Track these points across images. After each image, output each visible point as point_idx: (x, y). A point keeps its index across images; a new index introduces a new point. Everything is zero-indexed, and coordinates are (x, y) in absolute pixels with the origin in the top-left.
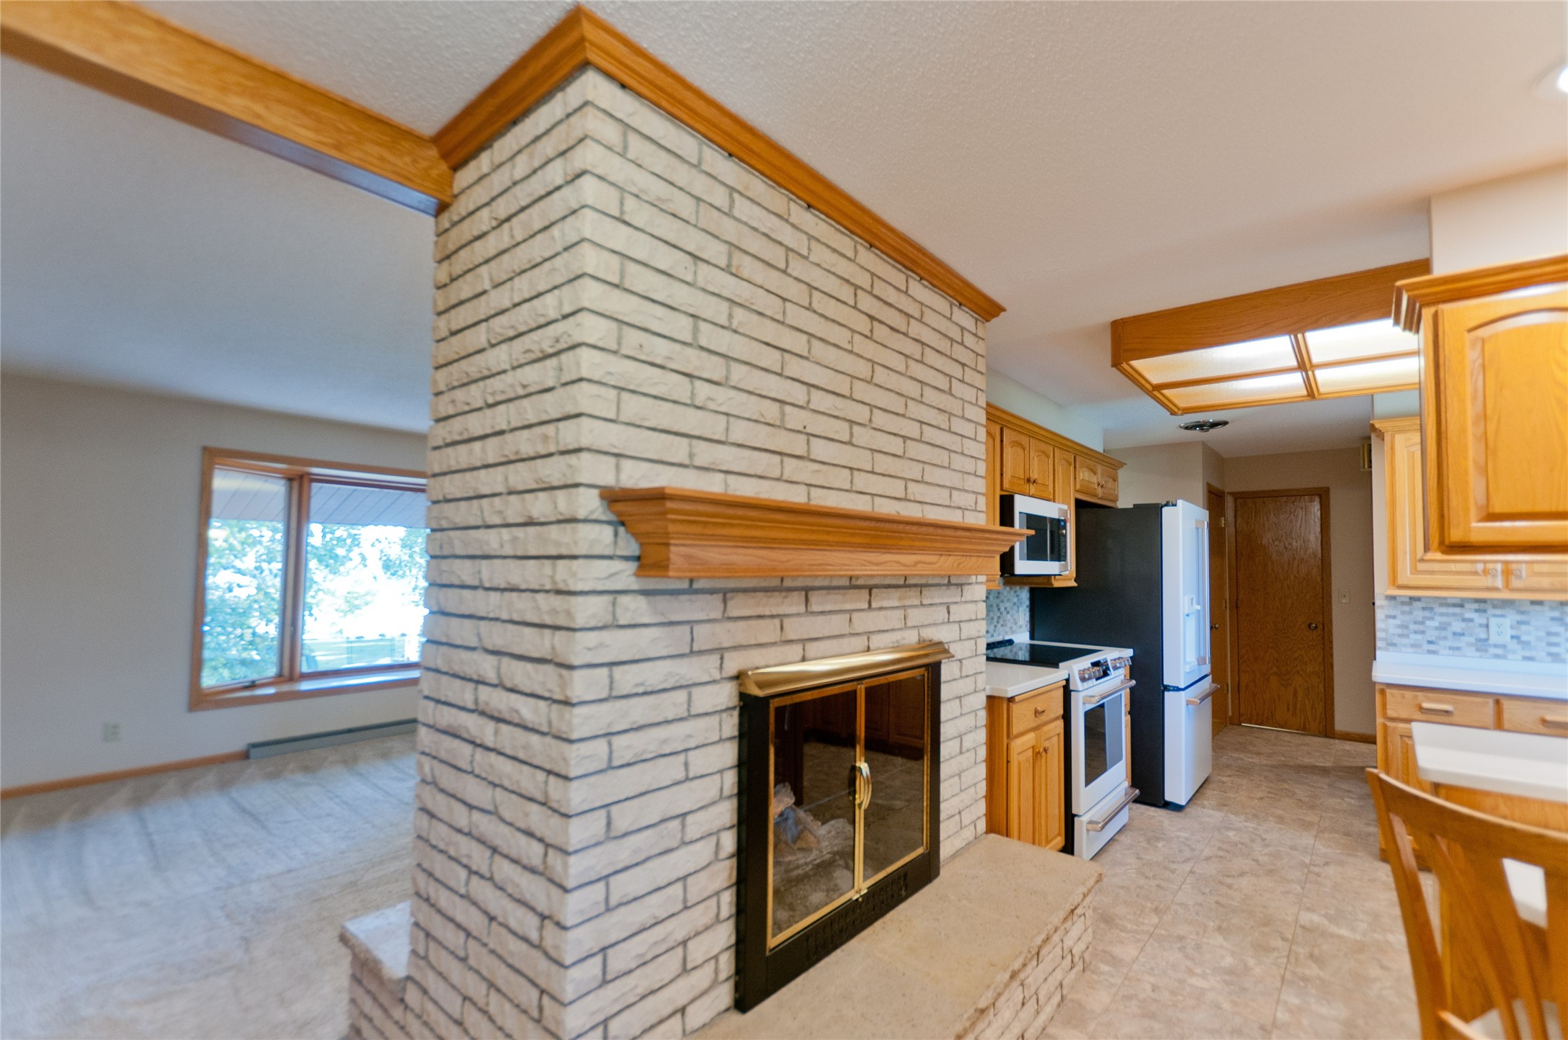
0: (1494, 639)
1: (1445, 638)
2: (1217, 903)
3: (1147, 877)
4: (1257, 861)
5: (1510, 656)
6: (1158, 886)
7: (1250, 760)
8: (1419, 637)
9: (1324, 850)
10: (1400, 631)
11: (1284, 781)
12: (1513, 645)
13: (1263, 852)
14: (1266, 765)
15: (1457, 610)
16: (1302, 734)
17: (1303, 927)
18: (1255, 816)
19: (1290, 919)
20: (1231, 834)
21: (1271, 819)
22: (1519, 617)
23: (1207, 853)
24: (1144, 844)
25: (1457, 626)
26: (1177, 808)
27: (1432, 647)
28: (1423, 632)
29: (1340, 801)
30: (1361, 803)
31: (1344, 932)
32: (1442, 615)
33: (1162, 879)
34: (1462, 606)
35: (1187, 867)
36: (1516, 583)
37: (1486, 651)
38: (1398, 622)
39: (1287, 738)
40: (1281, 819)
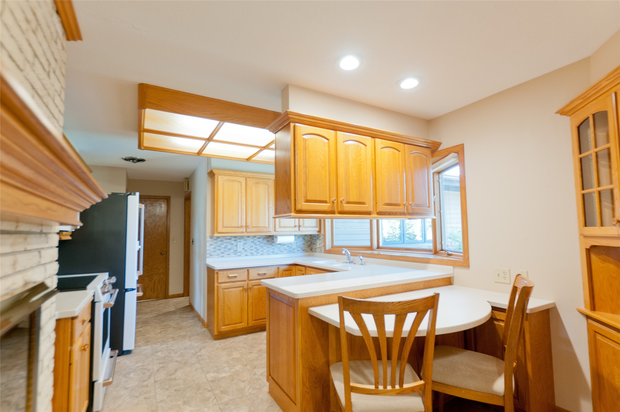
0: (239, 250)
1: (226, 251)
2: (175, 390)
3: (137, 397)
4: (177, 361)
5: (242, 255)
6: (145, 398)
7: (145, 317)
8: (219, 251)
9: (196, 345)
10: (213, 250)
11: (163, 322)
12: (243, 251)
13: (177, 356)
14: (152, 317)
15: (229, 241)
16: (156, 300)
17: (211, 381)
18: (164, 341)
19: (205, 380)
20: (159, 354)
21: (170, 340)
22: (244, 242)
23: (156, 368)
24: (124, 379)
25: (229, 246)
26: (129, 352)
27: (223, 255)
28: (220, 250)
29: (187, 322)
30: (194, 321)
31: (224, 375)
32: (226, 243)
33: (145, 393)
34: (230, 239)
35: (152, 380)
36: (248, 230)
37: (236, 254)
38: (213, 246)
39: (152, 303)
40: (173, 338)
